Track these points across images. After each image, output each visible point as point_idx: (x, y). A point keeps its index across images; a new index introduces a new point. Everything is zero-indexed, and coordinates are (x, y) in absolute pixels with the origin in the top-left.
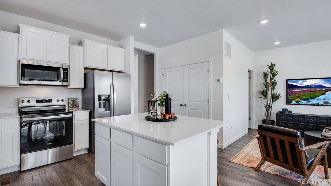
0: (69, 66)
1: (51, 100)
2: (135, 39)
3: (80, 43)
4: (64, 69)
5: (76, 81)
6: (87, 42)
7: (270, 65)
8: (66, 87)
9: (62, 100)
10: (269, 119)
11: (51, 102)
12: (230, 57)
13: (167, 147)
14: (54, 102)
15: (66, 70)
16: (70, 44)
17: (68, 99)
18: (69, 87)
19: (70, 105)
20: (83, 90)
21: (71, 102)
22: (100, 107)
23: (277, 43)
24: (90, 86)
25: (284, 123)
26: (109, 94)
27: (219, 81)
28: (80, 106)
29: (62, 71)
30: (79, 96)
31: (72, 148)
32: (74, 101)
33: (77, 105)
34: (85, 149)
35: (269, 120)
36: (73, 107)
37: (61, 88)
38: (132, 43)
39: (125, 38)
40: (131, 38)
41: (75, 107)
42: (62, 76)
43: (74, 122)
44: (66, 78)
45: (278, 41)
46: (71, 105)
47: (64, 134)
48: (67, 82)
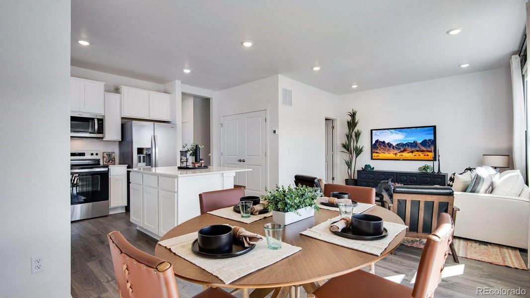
0: (104, 116)
1: (84, 153)
2: (182, 82)
3: (117, 90)
4: (99, 120)
5: (112, 132)
6: (124, 89)
7: (351, 111)
8: (101, 140)
9: (97, 154)
10: (352, 178)
11: (84, 156)
12: (291, 104)
13: (176, 179)
14: (88, 156)
15: (101, 121)
16: (105, 91)
17: (103, 153)
18: (104, 139)
19: (105, 159)
20: (120, 143)
21: (106, 156)
22: (140, 161)
23: (354, 87)
24: (128, 139)
25: (373, 182)
26: (150, 147)
27: (275, 132)
28: (117, 161)
29: (96, 121)
30: (115, 150)
31: (108, 205)
32: (109, 155)
33: (113, 160)
34: (122, 207)
35: (352, 180)
36: (109, 162)
37: (95, 140)
38: (179, 87)
39: (170, 81)
40: (178, 83)
41: (111, 161)
42: (96, 127)
43: (109, 177)
44: (101, 130)
45: (355, 85)
46: (107, 160)
47: (99, 189)
48: (102, 133)
